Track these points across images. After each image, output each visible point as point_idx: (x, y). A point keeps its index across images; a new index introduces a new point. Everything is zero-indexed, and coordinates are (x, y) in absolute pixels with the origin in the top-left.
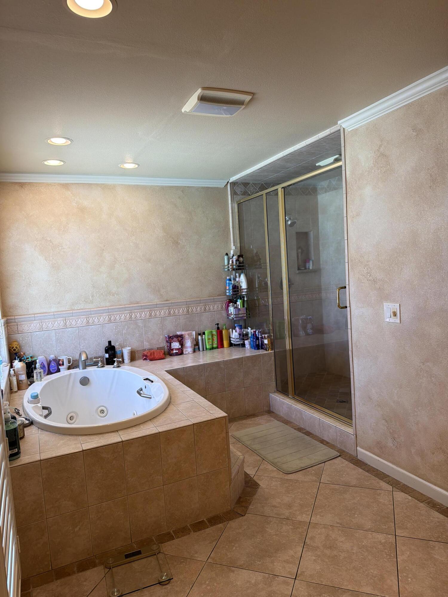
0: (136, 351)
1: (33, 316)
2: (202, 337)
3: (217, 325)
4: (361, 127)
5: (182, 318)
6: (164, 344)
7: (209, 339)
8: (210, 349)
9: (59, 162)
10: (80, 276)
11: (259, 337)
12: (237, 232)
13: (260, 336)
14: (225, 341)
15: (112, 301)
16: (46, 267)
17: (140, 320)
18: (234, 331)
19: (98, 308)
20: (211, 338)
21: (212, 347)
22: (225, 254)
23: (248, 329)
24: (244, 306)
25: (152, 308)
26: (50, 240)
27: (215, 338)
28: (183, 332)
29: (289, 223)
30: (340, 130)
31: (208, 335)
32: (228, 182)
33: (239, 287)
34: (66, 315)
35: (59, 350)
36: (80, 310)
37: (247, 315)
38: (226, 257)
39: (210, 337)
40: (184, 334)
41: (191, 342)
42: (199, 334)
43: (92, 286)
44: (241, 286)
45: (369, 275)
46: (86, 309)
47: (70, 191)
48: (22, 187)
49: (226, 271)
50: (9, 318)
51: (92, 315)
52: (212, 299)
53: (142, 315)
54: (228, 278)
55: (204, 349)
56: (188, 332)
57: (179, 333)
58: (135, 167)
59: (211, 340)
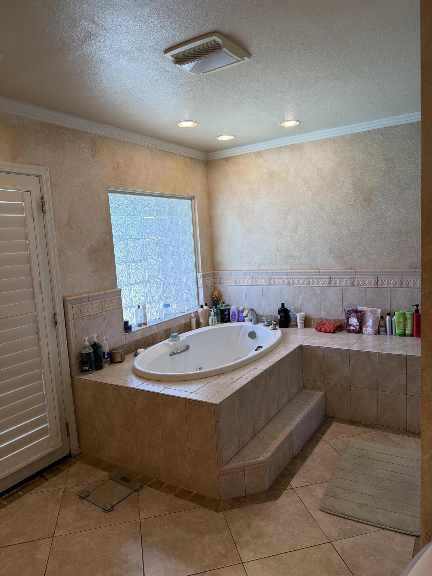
0: (312, 318)
1: (230, 272)
2: (391, 318)
3: (415, 306)
5: (368, 292)
6: (342, 317)
7: (399, 322)
8: (400, 335)
9: (230, 136)
10: (266, 239)
15: (293, 265)
16: (242, 230)
17: (318, 287)
19: (280, 270)
20: (403, 322)
21: (404, 333)
25: (331, 275)
26: (245, 206)
27: (409, 322)
28: (365, 308)
31: (398, 318)
34: (253, 274)
35: (247, 303)
36: (265, 270)
39: (402, 320)
40: (366, 310)
41: (372, 321)
42: (386, 313)
43: (276, 248)
46: (269, 270)
47: (262, 158)
48: (227, 161)
50: (215, 272)
51: (274, 277)
53: (320, 282)
55: (393, 334)
56: (371, 309)
57: (359, 308)
58: (296, 125)
59: (401, 323)
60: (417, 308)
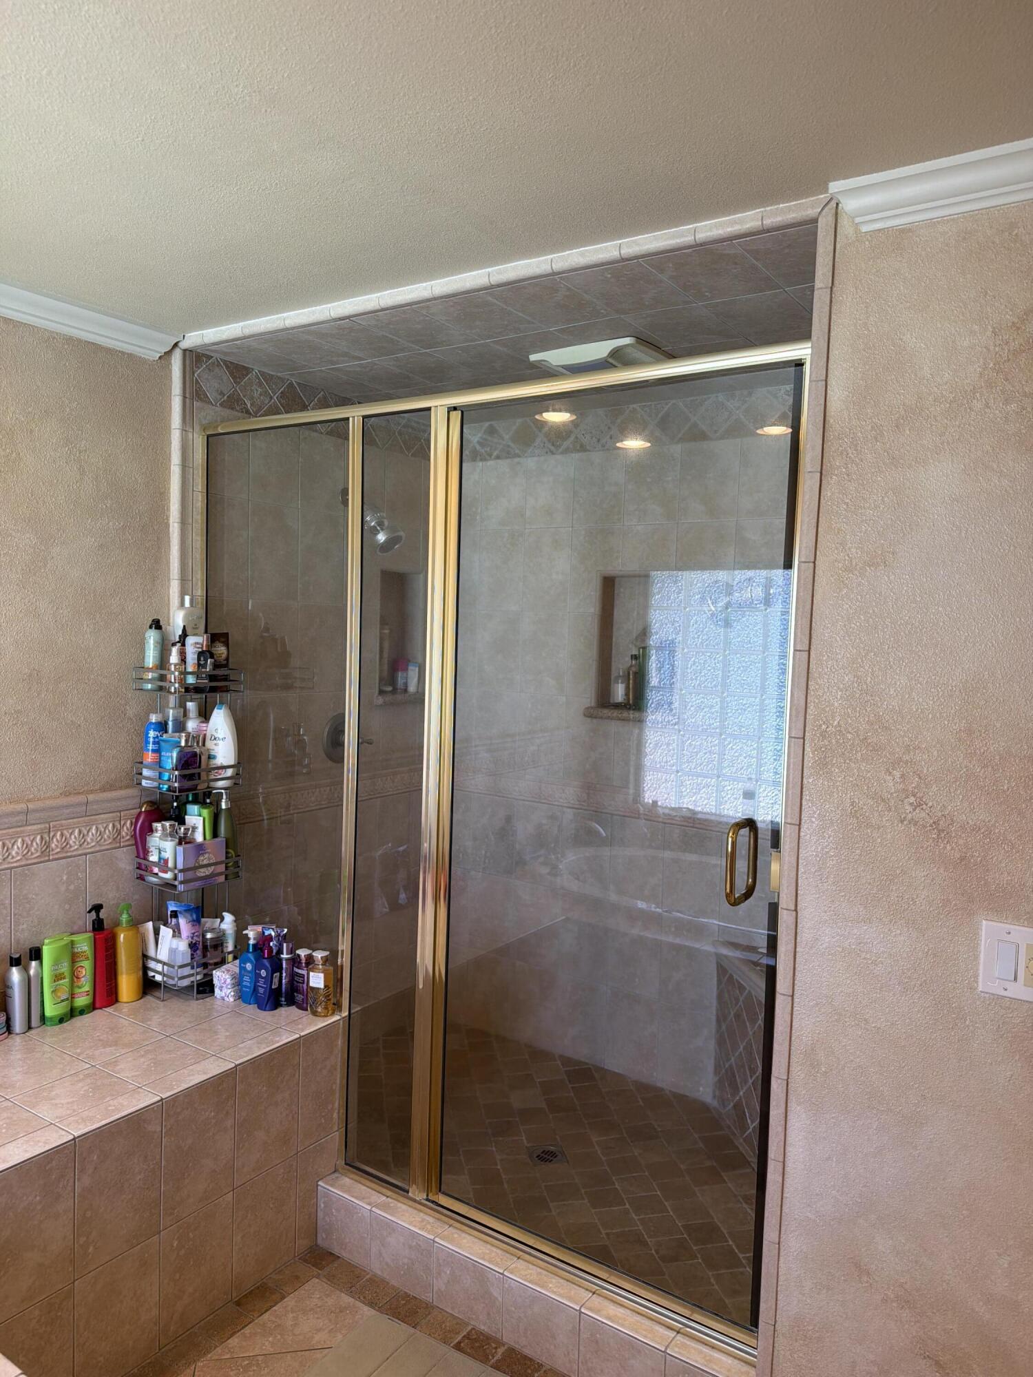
2: (26, 969)
3: (93, 913)
4: (931, 224)
7: (57, 977)
8: (61, 1021)
11: (281, 960)
12: (198, 542)
13: (285, 956)
14: (127, 974)
18: (166, 932)
20: (67, 974)
21: (68, 1008)
22: (150, 622)
23: (222, 919)
24: (215, 834)
27: (86, 968)
29: (381, 537)
30: (814, 221)
31: (56, 963)
32: (176, 345)
33: (204, 758)
37: (227, 868)
38: (152, 637)
39: (65, 968)
42: (11, 958)
44: (213, 753)
45: (911, 804)
49: (148, 690)
52: (79, 804)
54: (154, 718)
55: (34, 1024)
59: (64, 978)
60: (98, 915)
